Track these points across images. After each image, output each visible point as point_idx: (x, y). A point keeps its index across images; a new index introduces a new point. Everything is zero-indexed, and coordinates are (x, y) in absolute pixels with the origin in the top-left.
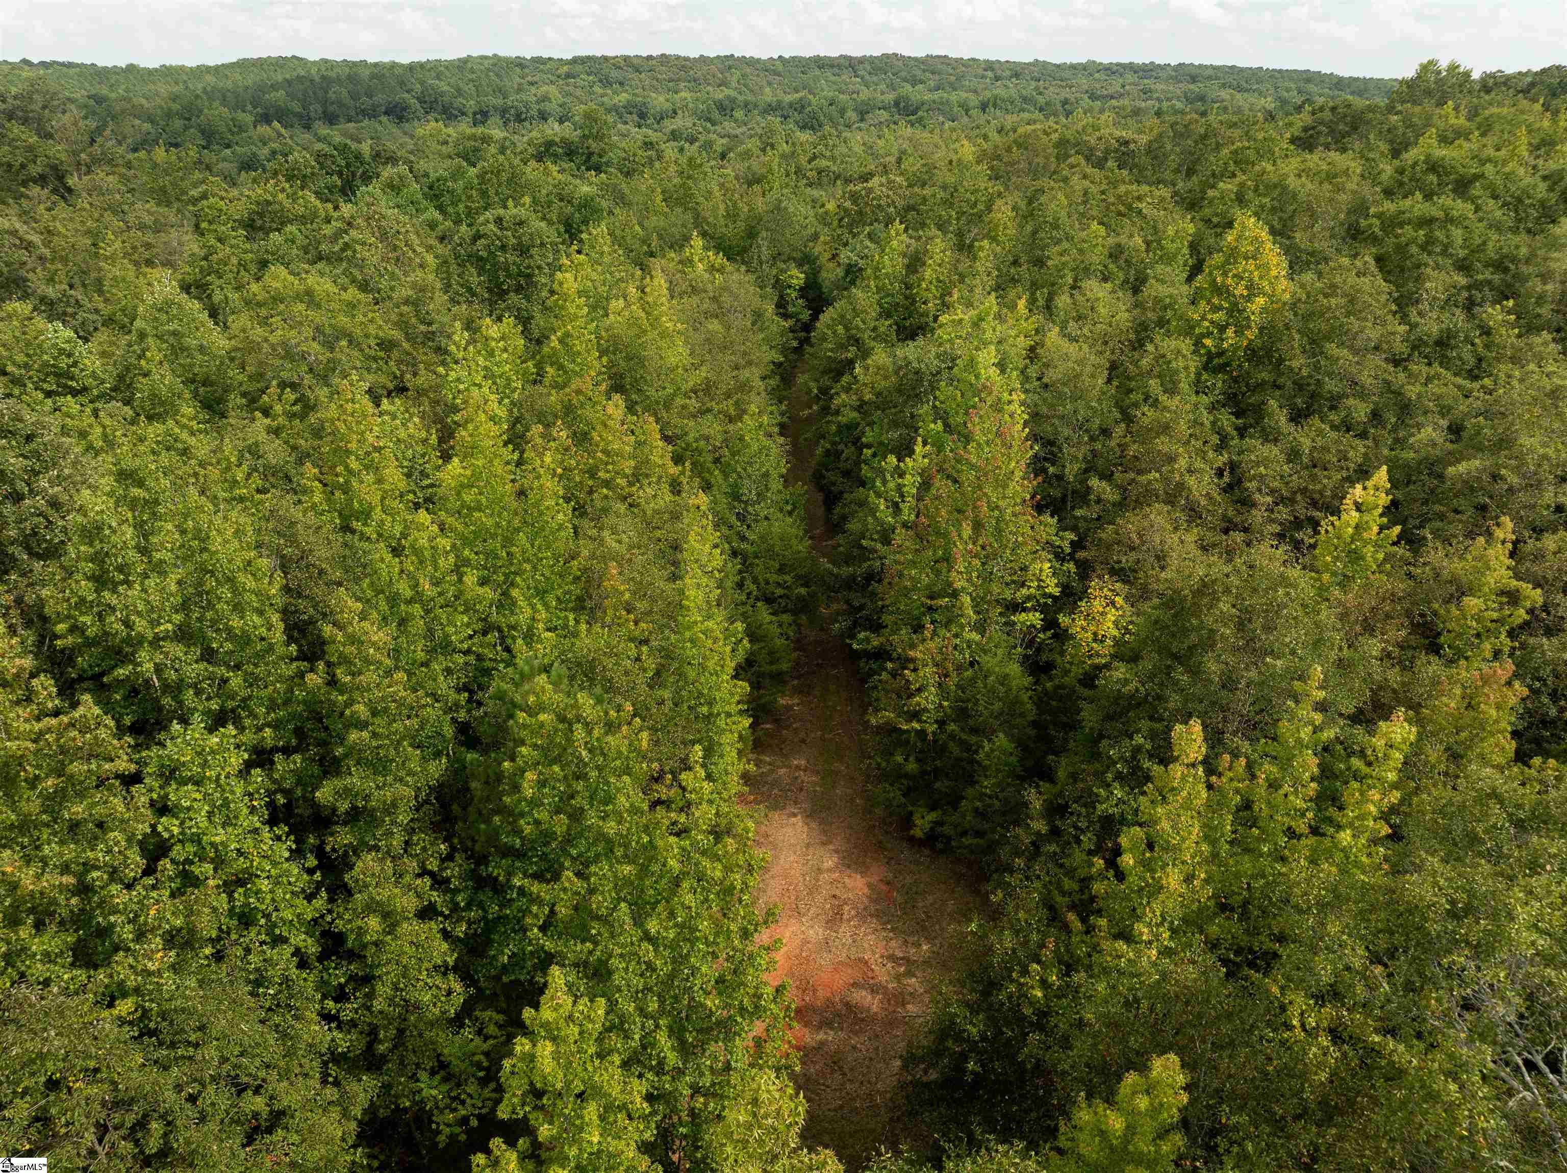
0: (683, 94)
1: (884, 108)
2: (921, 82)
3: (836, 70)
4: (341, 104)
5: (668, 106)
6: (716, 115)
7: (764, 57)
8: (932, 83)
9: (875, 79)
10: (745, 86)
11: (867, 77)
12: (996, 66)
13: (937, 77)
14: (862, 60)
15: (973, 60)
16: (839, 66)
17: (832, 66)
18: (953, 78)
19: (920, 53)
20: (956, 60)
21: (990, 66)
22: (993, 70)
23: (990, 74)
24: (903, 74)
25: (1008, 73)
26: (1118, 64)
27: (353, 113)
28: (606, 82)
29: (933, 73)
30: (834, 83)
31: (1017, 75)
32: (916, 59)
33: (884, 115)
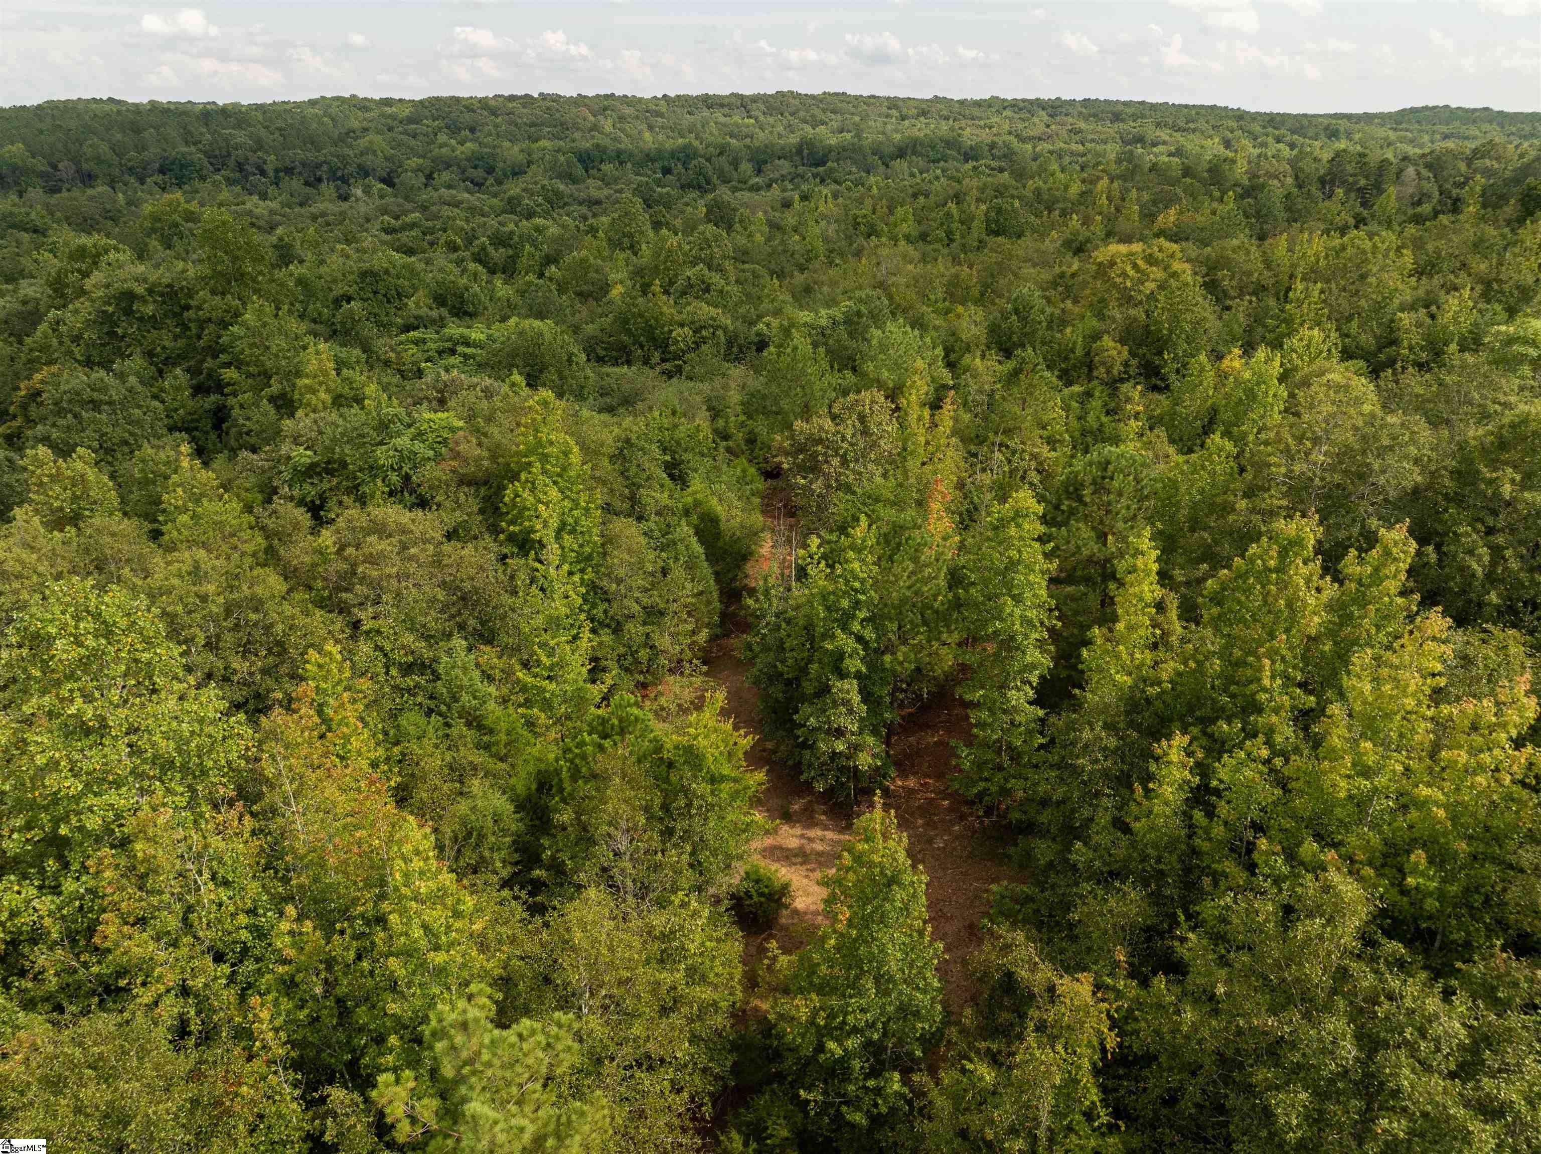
0: (543, 143)
1: (785, 158)
2: (823, 123)
3: (726, 110)
4: (99, 160)
5: (522, 158)
6: (579, 170)
7: (648, 95)
8: (835, 125)
9: (771, 120)
10: (622, 130)
11: (761, 118)
12: (900, 104)
13: (839, 117)
14: (755, 99)
15: (873, 97)
16: (729, 106)
17: (722, 106)
18: (857, 119)
19: (817, 91)
20: (856, 98)
21: (893, 103)
22: (897, 107)
23: (894, 112)
24: (802, 114)
25: (915, 111)
26: (1024, 101)
27: (117, 172)
28: (454, 129)
29: (834, 112)
30: (725, 125)
31: (924, 113)
32: (813, 97)
33: (785, 166)
